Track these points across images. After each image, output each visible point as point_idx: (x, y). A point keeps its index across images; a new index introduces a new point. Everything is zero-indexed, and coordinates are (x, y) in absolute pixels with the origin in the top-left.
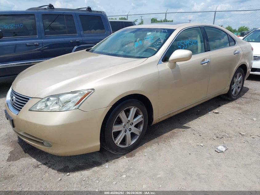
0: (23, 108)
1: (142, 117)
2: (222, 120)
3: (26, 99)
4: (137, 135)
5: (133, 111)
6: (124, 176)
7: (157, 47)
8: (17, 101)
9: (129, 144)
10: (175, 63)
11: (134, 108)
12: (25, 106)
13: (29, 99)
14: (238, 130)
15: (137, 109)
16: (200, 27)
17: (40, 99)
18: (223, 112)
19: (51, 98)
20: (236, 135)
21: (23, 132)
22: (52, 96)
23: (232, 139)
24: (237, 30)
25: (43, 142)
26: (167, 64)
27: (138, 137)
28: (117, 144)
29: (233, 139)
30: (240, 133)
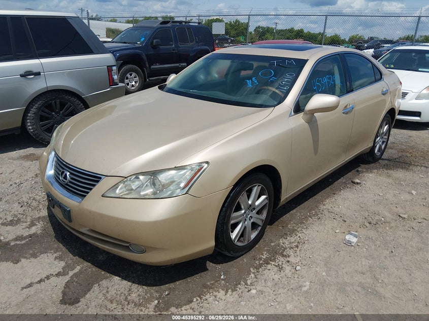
0: (91, 192)
1: (267, 198)
2: (369, 195)
3: (95, 179)
4: (259, 226)
5: (256, 190)
6: (254, 291)
7: (284, 90)
8: (72, 178)
9: (249, 241)
10: (313, 114)
11: (259, 186)
12: (95, 189)
13: (100, 178)
14: (395, 210)
15: (262, 187)
16: (339, 54)
17: (121, 179)
18: (366, 181)
19: (141, 177)
20: (394, 218)
21: (88, 229)
22: (143, 174)
23: (391, 225)
24: (347, 40)
25: (128, 245)
26: (301, 115)
27: (260, 228)
28: (235, 241)
29: (393, 225)
30: (399, 216)
